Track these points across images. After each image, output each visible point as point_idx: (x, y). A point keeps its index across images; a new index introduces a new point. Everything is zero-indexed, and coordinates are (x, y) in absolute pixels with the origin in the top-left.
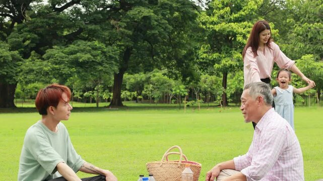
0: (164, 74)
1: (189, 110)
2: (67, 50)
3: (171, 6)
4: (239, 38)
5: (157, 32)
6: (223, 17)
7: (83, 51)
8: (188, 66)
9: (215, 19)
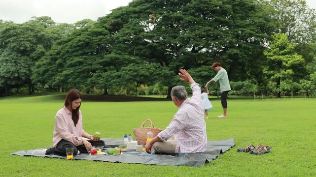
0: (249, 82)
1: (257, 100)
2: (196, 70)
3: (249, 48)
4: (284, 63)
5: (241, 61)
6: (275, 53)
7: (204, 71)
8: (261, 78)
9: (271, 54)
